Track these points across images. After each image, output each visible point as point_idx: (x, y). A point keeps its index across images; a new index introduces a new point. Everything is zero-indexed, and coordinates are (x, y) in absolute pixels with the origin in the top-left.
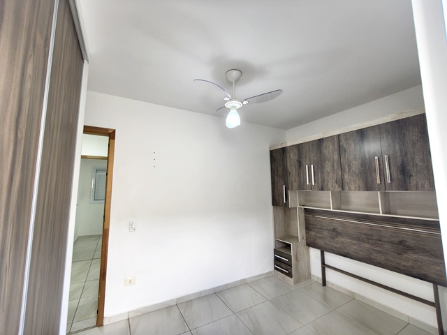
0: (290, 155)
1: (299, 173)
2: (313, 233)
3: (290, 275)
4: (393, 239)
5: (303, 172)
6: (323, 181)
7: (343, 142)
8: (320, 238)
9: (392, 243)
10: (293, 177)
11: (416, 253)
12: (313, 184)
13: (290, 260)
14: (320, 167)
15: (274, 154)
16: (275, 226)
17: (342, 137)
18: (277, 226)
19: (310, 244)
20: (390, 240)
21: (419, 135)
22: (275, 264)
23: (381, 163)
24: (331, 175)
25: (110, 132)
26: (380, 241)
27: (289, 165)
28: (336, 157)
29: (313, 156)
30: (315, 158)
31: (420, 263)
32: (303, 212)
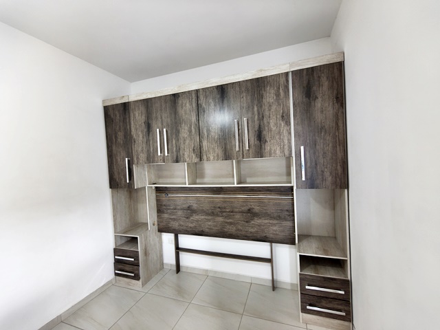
0: (134, 115)
1: (148, 142)
2: (166, 216)
3: (137, 277)
4: (243, 209)
5: (153, 139)
6: (178, 150)
7: (202, 100)
8: (174, 219)
9: (243, 212)
10: (139, 147)
12: (166, 154)
13: (137, 258)
14: (174, 131)
15: (111, 112)
16: (115, 216)
17: (201, 93)
18: (118, 216)
19: (162, 230)
20: (240, 210)
21: (275, 97)
22: (116, 268)
23: (240, 127)
24: (187, 142)
26: (232, 212)
27: (133, 129)
28: (194, 119)
29: (166, 116)
30: (169, 120)
31: (262, 227)
32: (154, 192)
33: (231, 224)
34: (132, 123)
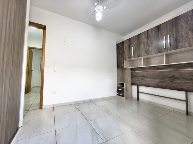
0: (125, 45)
1: (129, 52)
2: (134, 79)
3: (123, 96)
4: (169, 76)
6: (139, 53)
7: (150, 33)
8: (137, 80)
9: (169, 77)
10: (126, 55)
11: (179, 80)
12: (135, 55)
13: (124, 90)
14: (138, 46)
15: (118, 46)
16: (118, 77)
17: (149, 31)
18: (119, 77)
19: (133, 84)
20: (168, 76)
21: (185, 22)
22: (117, 93)
23: (166, 39)
24: (143, 49)
25: (44, 26)
26: (163, 77)
27: (125, 49)
28: (146, 41)
29: (136, 42)
30: (137, 43)
31: (180, 84)
32: (130, 71)
33: (162, 82)
34: (124, 47)
